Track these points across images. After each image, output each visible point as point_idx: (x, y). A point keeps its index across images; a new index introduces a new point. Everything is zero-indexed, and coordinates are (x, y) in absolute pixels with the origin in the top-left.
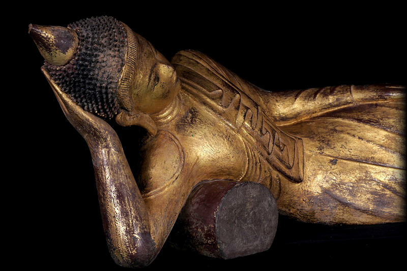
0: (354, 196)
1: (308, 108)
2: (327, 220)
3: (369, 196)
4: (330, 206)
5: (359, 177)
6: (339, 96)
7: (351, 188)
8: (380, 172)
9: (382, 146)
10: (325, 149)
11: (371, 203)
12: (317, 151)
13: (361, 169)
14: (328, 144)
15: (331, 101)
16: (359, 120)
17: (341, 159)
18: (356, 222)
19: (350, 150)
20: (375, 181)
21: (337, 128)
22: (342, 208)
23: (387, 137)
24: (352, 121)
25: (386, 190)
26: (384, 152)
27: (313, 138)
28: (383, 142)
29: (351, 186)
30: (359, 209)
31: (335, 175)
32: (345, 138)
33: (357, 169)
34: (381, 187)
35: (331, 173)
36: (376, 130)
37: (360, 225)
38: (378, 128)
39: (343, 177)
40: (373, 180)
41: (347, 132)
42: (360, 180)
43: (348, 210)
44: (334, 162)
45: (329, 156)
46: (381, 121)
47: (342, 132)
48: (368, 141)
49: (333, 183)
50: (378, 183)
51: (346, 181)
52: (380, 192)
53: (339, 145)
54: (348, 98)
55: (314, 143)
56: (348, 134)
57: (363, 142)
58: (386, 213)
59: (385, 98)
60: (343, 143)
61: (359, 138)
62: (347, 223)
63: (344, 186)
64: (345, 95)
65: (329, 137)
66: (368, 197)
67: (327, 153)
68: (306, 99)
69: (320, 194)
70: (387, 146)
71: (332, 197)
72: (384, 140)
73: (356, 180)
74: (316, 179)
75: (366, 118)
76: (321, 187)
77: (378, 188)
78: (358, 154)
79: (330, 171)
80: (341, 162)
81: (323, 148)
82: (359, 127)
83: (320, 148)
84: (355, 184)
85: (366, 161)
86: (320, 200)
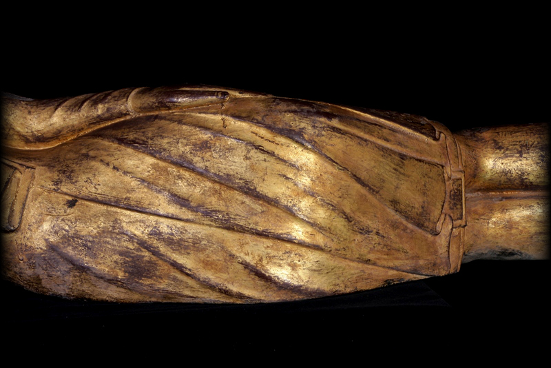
0: (94, 256)
1: (71, 123)
2: (62, 290)
3: (116, 257)
4: (60, 270)
5: (103, 228)
6: (112, 105)
7: (89, 244)
8: (137, 221)
9: (143, 181)
10: (63, 184)
11: (120, 269)
12: (51, 186)
13: (107, 215)
14: (69, 177)
15: (100, 112)
16: (121, 141)
17: (82, 199)
18: (105, 297)
19: (97, 187)
20: (127, 235)
21: (92, 153)
22: (78, 274)
23: (155, 167)
24: (113, 142)
25: (143, 250)
26: (146, 190)
27: (54, 167)
28: (147, 174)
29: (89, 241)
30: (102, 278)
31: (69, 223)
32: (95, 167)
33: (102, 215)
34: (135, 244)
35: (63, 220)
36: (141, 156)
37: (112, 302)
38: (144, 152)
39: (79, 226)
40: (124, 234)
41: (101, 158)
42: (104, 232)
43: (87, 277)
44: (71, 204)
45: (66, 194)
46: (150, 142)
47: (94, 158)
48: (126, 173)
49: (64, 235)
50: (132, 238)
51: (84, 233)
52: (133, 253)
53: (84, 177)
54: (123, 107)
55: (51, 175)
56: (102, 161)
57: (118, 173)
58: (146, 285)
59: (167, 107)
60: (90, 175)
61: (114, 168)
62: (92, 297)
63: (80, 241)
64: (119, 102)
65: (74, 165)
66: (115, 259)
67: (64, 189)
68: (69, 109)
69: (44, 250)
70: (151, 180)
71: (62, 257)
72: (149, 172)
73: (98, 232)
74: (41, 228)
75: (131, 137)
76: (46, 240)
77: (131, 247)
78: (107, 193)
79: (62, 217)
80: (82, 204)
81: (61, 182)
82: (119, 151)
83: (57, 183)
84: (96, 237)
85: (116, 203)
86: (45, 260)
